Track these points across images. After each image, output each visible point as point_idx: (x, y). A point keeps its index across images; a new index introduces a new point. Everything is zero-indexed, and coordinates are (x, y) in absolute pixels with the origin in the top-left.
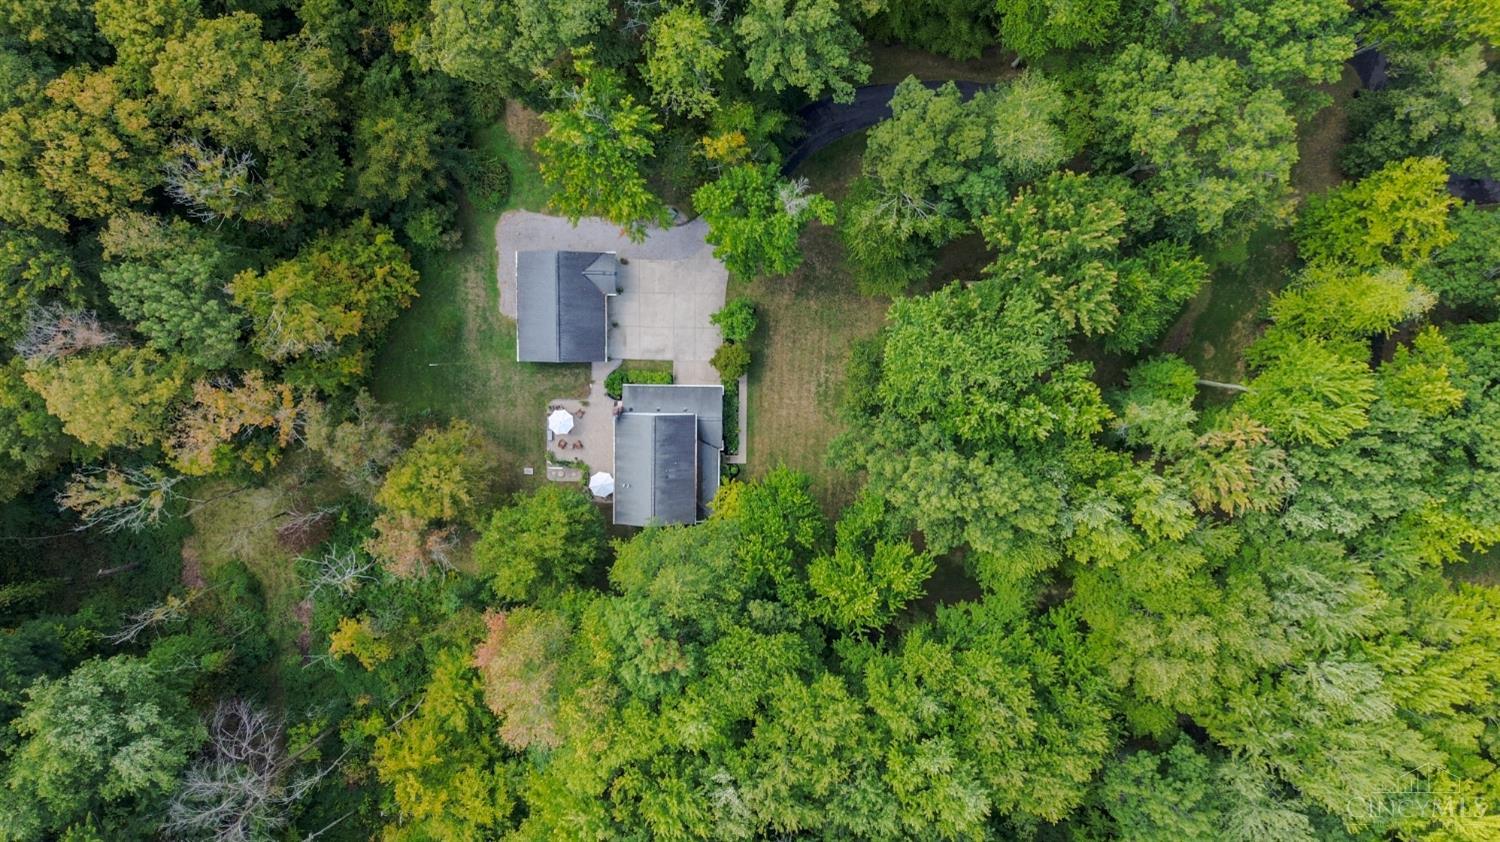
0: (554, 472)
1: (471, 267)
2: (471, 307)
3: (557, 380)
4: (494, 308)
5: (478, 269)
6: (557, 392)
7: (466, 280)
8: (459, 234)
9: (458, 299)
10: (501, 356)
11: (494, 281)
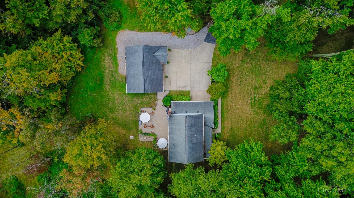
0: (142, 138)
1: (106, 54)
2: (107, 71)
3: (143, 100)
4: (117, 70)
5: (109, 55)
6: (143, 105)
7: (104, 60)
8: (101, 40)
9: (101, 67)
10: (119, 90)
11: (116, 60)
